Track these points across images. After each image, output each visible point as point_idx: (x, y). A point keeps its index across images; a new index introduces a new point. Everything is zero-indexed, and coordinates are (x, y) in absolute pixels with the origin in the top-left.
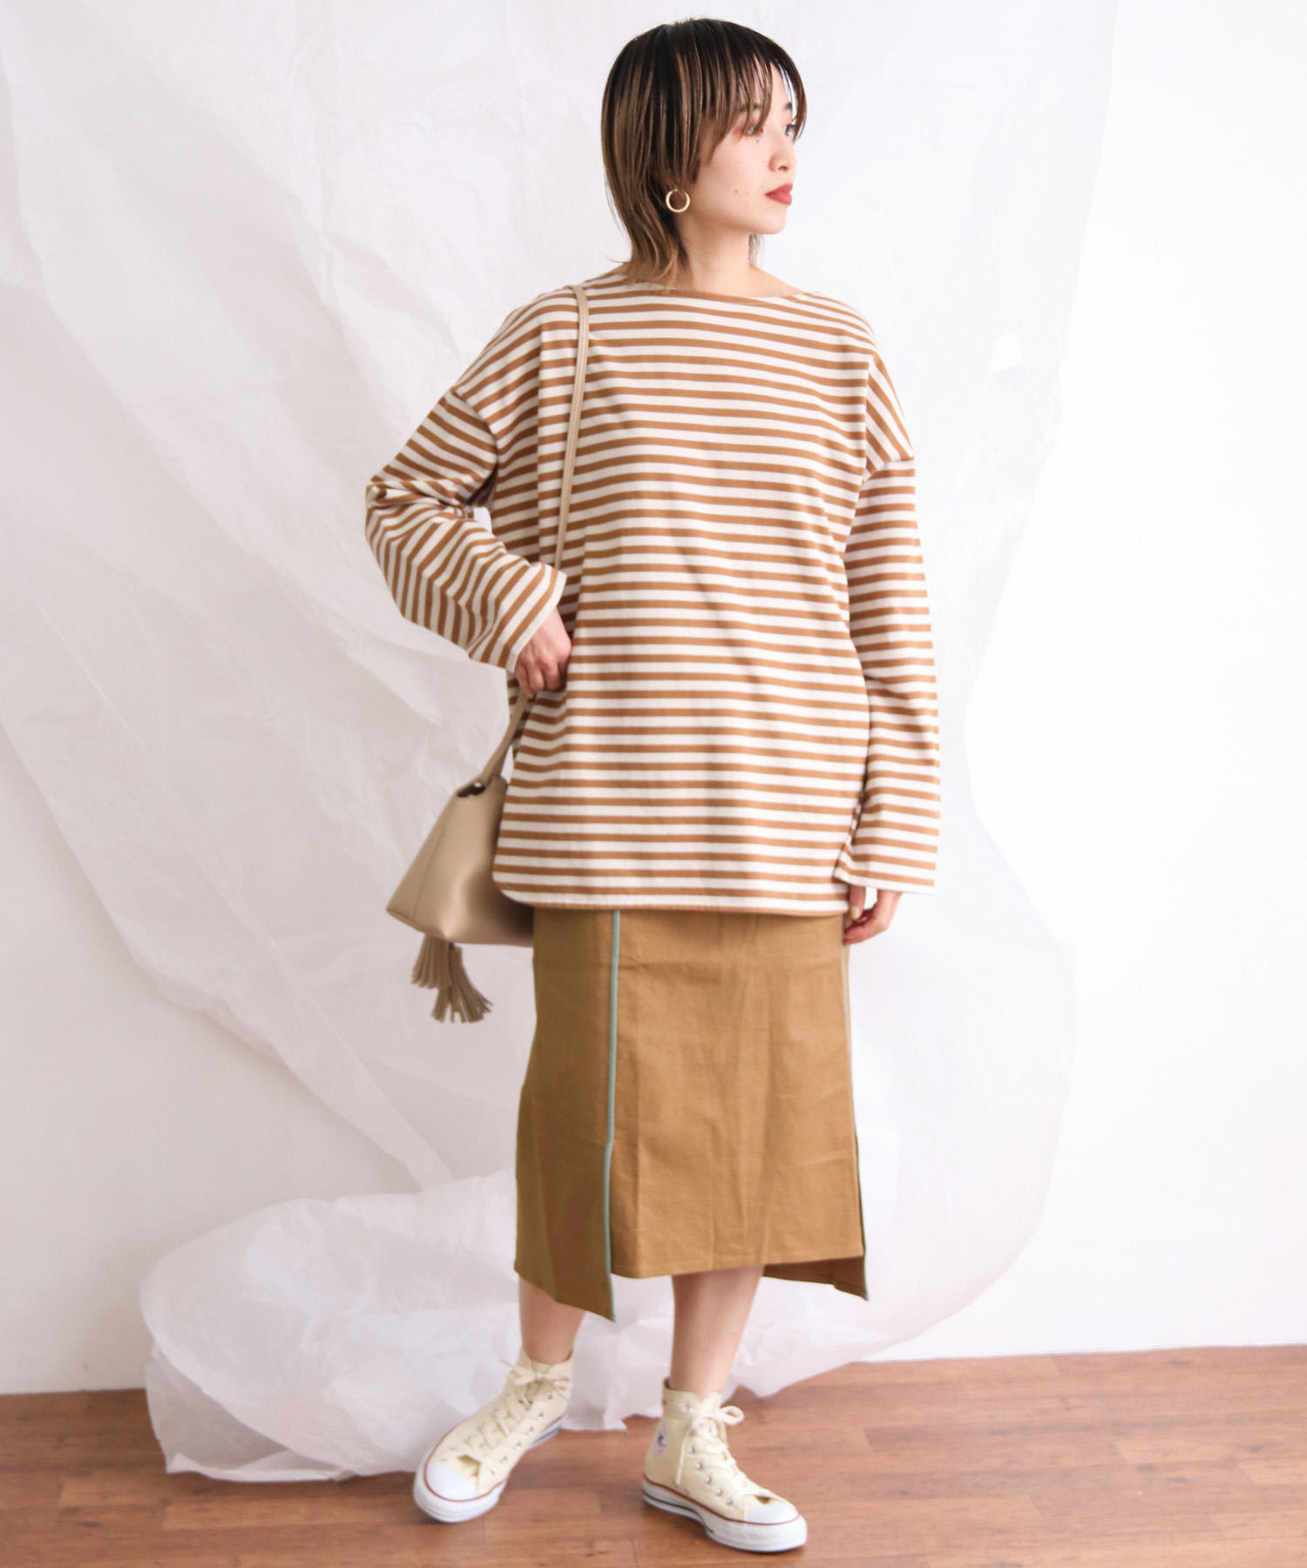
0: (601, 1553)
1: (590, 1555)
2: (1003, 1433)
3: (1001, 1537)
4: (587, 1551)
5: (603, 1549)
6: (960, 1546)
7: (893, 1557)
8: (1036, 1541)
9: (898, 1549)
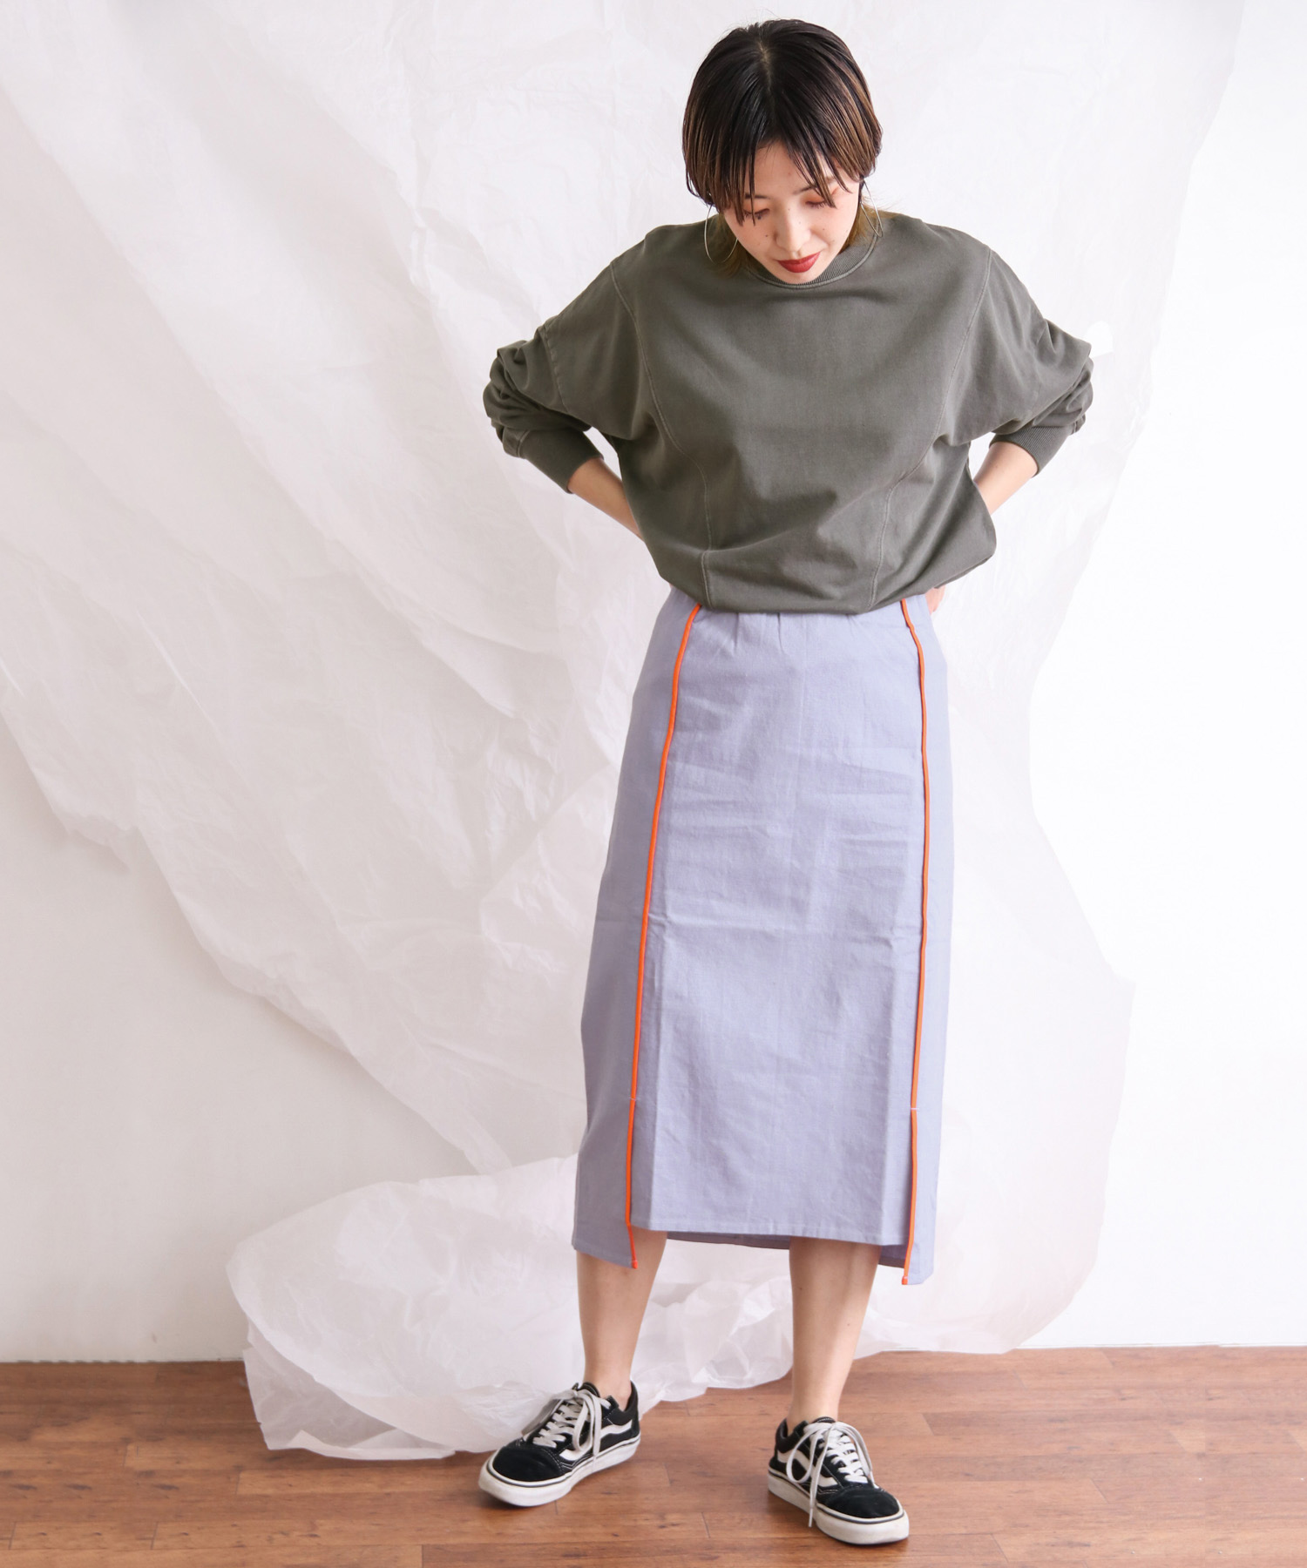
0: (673, 1525)
1: (662, 1527)
2: (1061, 1421)
3: (1067, 1518)
4: (659, 1523)
5: (674, 1522)
6: (1027, 1526)
7: (962, 1534)
8: (1102, 1522)
9: (966, 1527)
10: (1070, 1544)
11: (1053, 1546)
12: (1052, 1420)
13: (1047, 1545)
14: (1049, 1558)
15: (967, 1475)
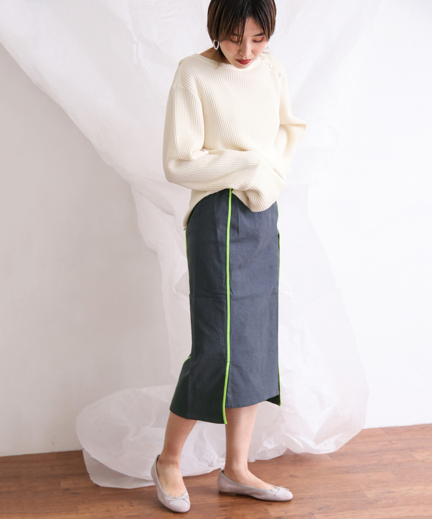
2: (374, 452)
3: (386, 484)
6: (373, 487)
7: (352, 491)
8: (397, 484)
9: (352, 489)
10: (389, 492)
11: (383, 493)
12: (371, 453)
13: (381, 493)
14: (383, 497)
15: (347, 472)
